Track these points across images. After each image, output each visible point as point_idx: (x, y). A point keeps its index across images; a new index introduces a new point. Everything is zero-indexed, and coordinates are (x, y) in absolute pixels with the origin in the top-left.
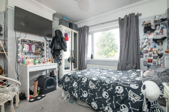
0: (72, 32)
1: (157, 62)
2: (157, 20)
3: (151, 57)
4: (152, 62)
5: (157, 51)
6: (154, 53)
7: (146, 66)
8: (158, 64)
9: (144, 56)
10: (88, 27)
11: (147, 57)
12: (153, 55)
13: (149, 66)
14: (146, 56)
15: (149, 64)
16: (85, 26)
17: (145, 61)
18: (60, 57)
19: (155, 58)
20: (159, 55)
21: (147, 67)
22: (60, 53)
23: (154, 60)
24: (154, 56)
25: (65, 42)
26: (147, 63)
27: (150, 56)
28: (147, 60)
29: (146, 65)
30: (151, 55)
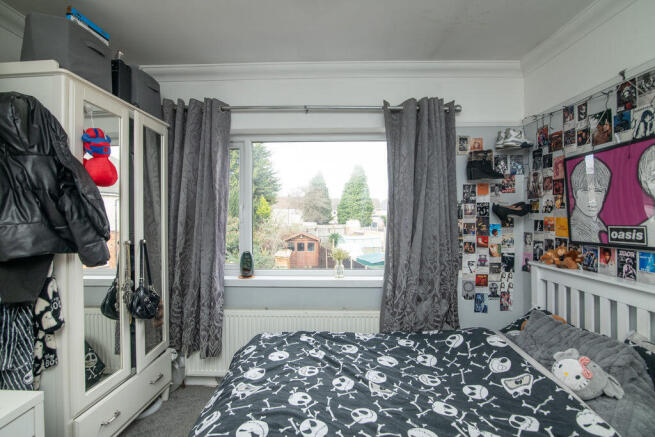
0: (131, 122)
1: (499, 284)
2: (514, 144)
3: (483, 265)
4: (486, 285)
5: (499, 247)
6: (491, 254)
7: (471, 298)
8: (503, 290)
9: (465, 264)
10: (226, 111)
11: (473, 268)
12: (488, 258)
13: (480, 297)
14: (469, 264)
15: (478, 290)
16: (211, 102)
17: (467, 282)
18: (49, 314)
19: (495, 269)
20: (504, 259)
21: (473, 301)
22: (49, 280)
23: (493, 278)
24: (492, 264)
25: (90, 197)
26: (473, 288)
27: (482, 262)
28: (473, 279)
29: (470, 294)
30: (485, 260)
